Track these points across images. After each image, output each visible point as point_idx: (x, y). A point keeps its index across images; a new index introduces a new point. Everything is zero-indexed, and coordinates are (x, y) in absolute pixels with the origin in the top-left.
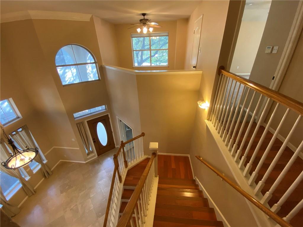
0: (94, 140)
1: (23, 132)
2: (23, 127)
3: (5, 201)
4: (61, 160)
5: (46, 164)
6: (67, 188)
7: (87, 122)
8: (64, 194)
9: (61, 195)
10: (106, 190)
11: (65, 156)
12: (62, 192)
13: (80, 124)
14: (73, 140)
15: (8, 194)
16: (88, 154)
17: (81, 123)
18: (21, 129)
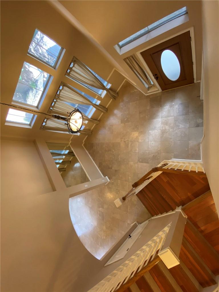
0: (156, 76)
1: (76, 65)
2: (72, 61)
3: (88, 119)
5: (110, 89)
10: (153, 144)
15: (89, 114)
16: (149, 88)
17: (131, 58)
18: (72, 64)
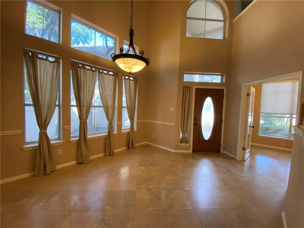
0: (195, 122)
4: (146, 142)
5: (134, 132)
6: (148, 164)
7: (196, 89)
8: (143, 168)
9: (139, 167)
11: (154, 136)
12: (140, 165)
13: (188, 89)
14: (172, 109)
16: (181, 141)
